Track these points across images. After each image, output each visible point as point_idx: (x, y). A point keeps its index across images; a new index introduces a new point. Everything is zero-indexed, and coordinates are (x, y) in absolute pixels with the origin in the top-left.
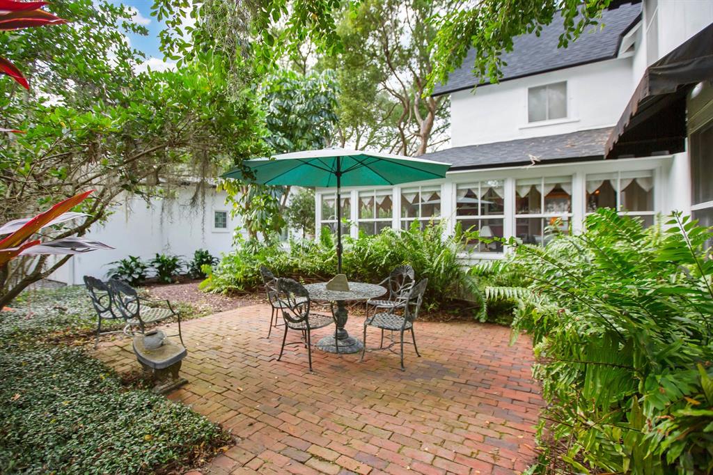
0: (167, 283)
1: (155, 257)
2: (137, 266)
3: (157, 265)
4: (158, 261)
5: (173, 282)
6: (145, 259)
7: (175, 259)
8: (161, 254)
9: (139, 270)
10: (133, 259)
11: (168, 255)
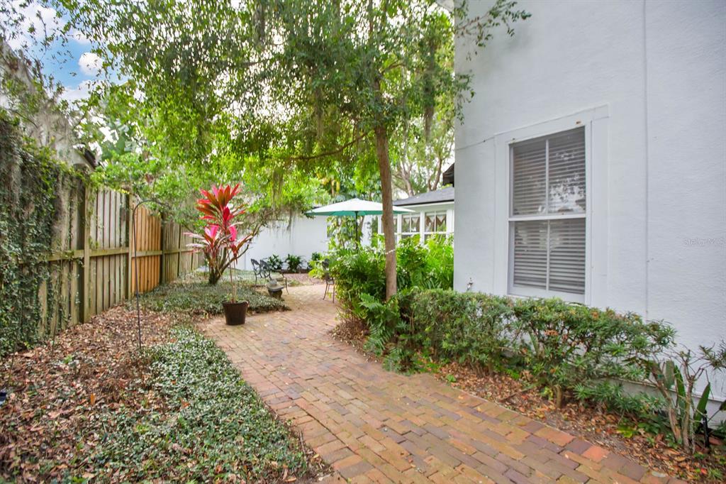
0: (293, 273)
1: (287, 256)
2: (277, 261)
3: (288, 261)
4: (288, 259)
5: (297, 273)
6: (283, 257)
7: (298, 258)
8: (291, 255)
9: (278, 264)
10: (275, 257)
11: (295, 255)
